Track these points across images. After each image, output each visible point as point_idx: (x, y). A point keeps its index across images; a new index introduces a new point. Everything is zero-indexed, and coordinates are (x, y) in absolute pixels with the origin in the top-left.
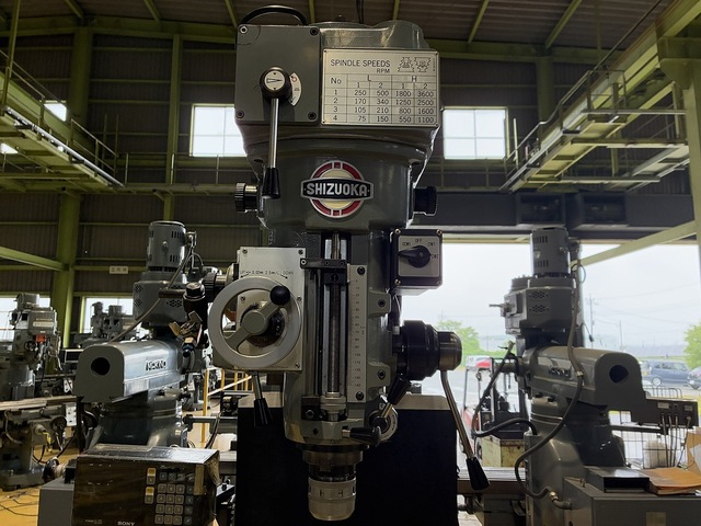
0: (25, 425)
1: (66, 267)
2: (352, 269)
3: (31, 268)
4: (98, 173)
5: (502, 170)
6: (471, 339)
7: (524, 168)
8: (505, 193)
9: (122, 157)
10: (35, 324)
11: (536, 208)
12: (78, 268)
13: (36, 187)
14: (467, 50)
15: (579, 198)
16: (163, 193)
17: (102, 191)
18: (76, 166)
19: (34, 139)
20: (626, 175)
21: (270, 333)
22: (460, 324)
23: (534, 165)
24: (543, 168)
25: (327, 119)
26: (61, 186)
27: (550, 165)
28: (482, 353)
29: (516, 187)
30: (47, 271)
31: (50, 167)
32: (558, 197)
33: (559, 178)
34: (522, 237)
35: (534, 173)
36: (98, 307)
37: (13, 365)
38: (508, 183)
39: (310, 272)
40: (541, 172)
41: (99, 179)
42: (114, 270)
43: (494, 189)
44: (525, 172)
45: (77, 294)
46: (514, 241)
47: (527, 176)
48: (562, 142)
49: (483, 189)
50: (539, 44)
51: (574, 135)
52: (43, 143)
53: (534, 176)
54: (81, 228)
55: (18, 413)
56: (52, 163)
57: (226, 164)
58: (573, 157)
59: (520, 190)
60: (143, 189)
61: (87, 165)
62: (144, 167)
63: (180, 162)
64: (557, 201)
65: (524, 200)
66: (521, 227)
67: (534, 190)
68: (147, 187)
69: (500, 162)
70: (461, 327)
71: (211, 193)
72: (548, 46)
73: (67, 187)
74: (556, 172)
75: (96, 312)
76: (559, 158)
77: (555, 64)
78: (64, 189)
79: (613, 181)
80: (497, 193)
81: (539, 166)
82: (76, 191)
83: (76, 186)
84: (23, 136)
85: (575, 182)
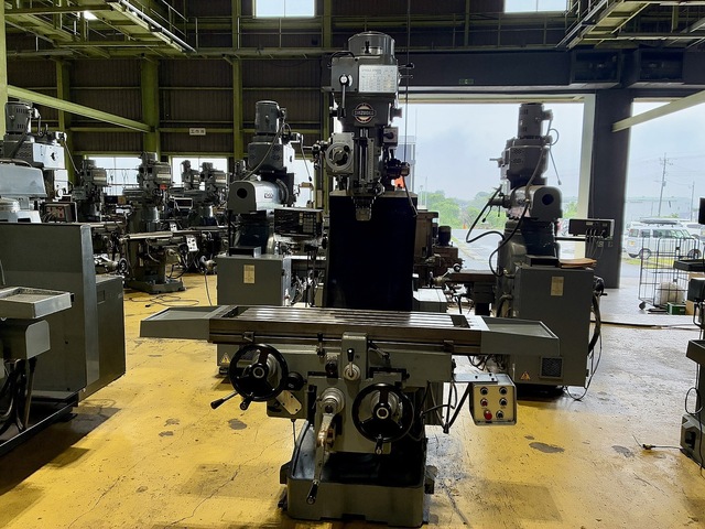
0: (161, 249)
1: (152, 129)
2: (369, 140)
3: (123, 130)
4: (173, 40)
5: (562, 25)
7: (580, 25)
8: (562, 50)
9: (192, 22)
10: (158, 176)
11: (591, 65)
12: (162, 130)
13: (119, 53)
15: (637, 55)
16: (231, 57)
17: (176, 56)
18: (155, 33)
19: (120, 10)
20: (685, 31)
21: (342, 161)
23: (590, 22)
24: (599, 24)
25: (360, 90)
26: (140, 52)
27: (606, 21)
29: (572, 44)
30: (137, 133)
31: (132, 35)
32: (616, 53)
33: (616, 35)
34: (578, 96)
35: (590, 30)
36: (186, 165)
37: (144, 207)
38: (565, 40)
39: (356, 141)
40: (597, 29)
41: (174, 45)
42: (194, 132)
43: (550, 47)
44: (582, 28)
45: (165, 154)
46: (570, 100)
47: (583, 33)
49: (539, 47)
52: (127, 13)
53: (590, 33)
54: (161, 92)
55: (155, 240)
56: (133, 31)
57: (288, 25)
58: (628, 14)
59: (576, 47)
60: (215, 53)
61: (165, 33)
62: (211, 31)
63: (244, 25)
64: (614, 58)
65: (580, 58)
66: (573, 86)
67: (591, 47)
68: (217, 52)
69: (561, 15)
71: (275, 56)
73: (147, 53)
74: (613, 28)
75: (185, 169)
76: (614, 14)
78: (143, 55)
79: (671, 38)
80: (553, 51)
81: (595, 23)
82: (154, 57)
83: (153, 52)
84: (111, 8)
85: (632, 38)
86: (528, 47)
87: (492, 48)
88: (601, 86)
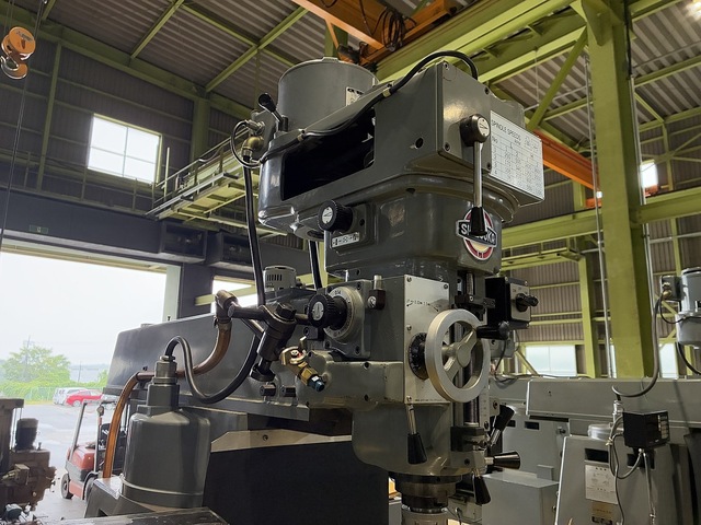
5: (150, 195)
6: (61, 368)
7: (178, 198)
8: (151, 219)
11: (179, 239)
14: (129, 63)
15: (220, 237)
22: (49, 351)
23: (188, 198)
24: (195, 203)
27: (204, 201)
28: (73, 384)
29: (163, 215)
32: (202, 232)
33: (208, 215)
34: (156, 265)
35: (186, 205)
38: (157, 209)
40: (192, 206)
44: (177, 202)
46: (147, 268)
47: (177, 207)
48: (219, 183)
49: (128, 210)
50: (201, 86)
51: (232, 180)
53: (185, 208)
58: (225, 199)
59: (168, 219)
64: (200, 236)
65: (170, 230)
66: (162, 255)
67: (181, 221)
69: (149, 186)
70: (51, 355)
72: (209, 90)
74: (207, 209)
76: (213, 197)
77: (211, 108)
80: (143, 217)
81: (192, 200)
85: (221, 222)
86: (116, 208)
87: (74, 199)
88: (188, 259)
